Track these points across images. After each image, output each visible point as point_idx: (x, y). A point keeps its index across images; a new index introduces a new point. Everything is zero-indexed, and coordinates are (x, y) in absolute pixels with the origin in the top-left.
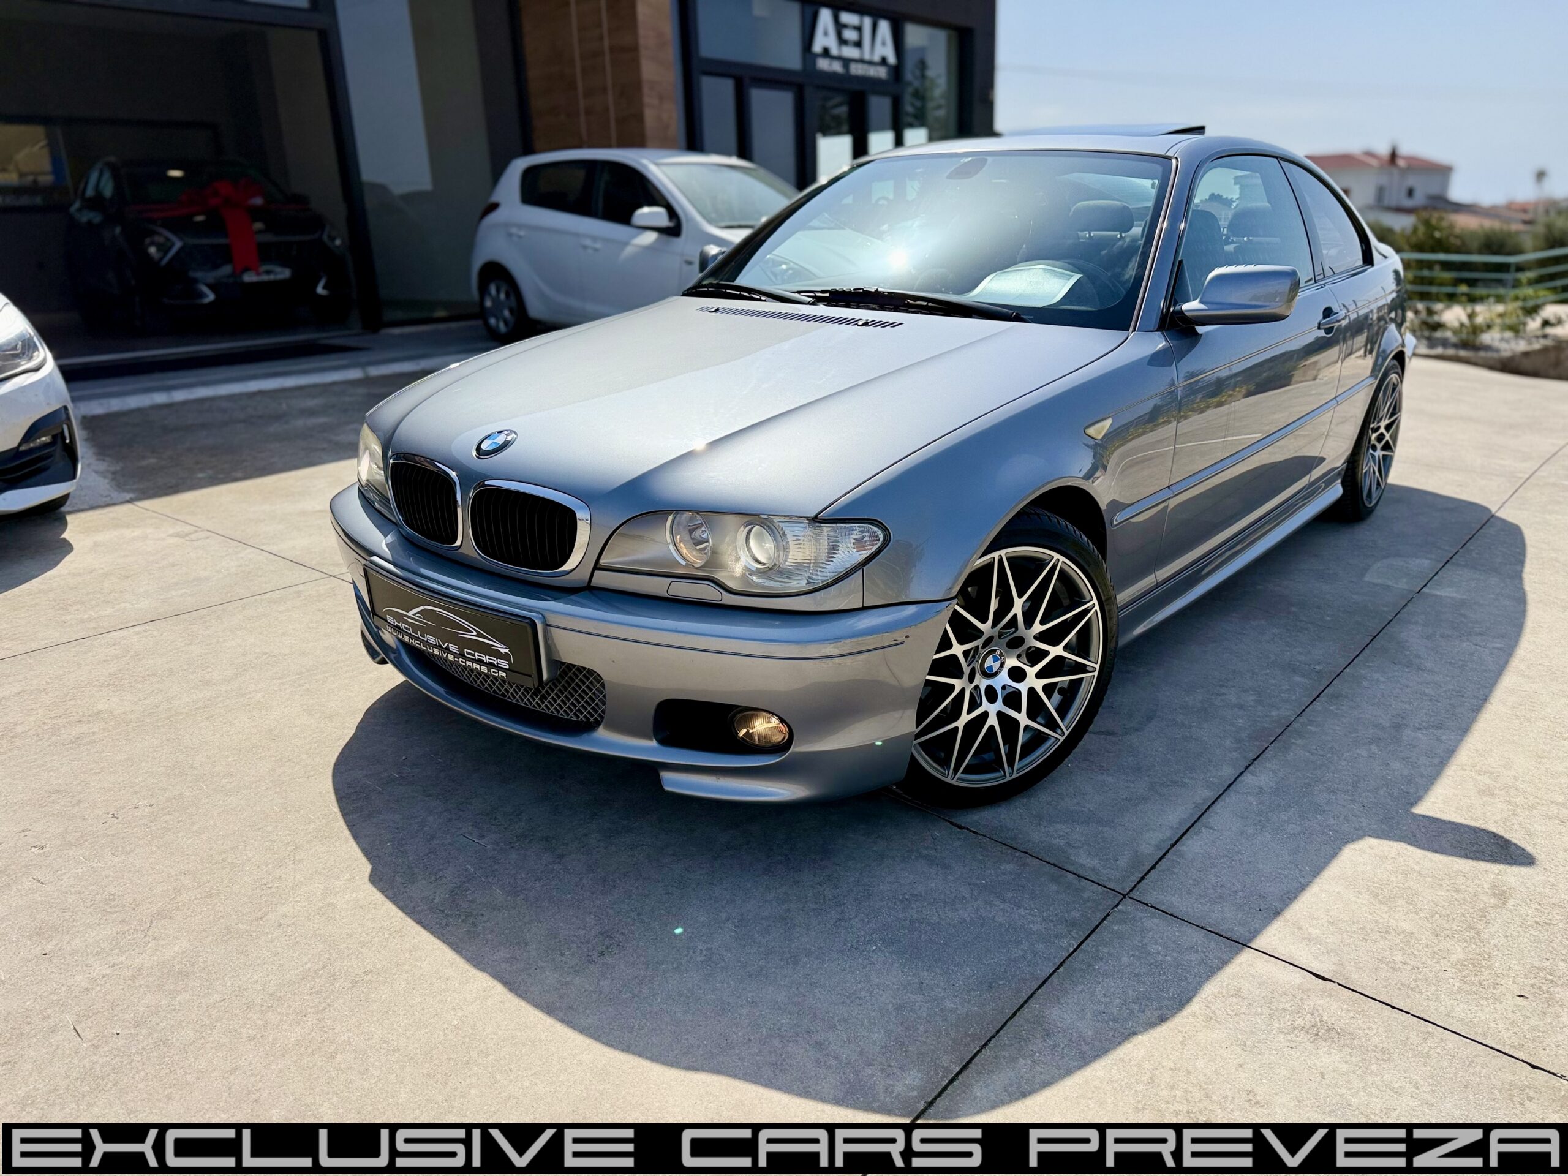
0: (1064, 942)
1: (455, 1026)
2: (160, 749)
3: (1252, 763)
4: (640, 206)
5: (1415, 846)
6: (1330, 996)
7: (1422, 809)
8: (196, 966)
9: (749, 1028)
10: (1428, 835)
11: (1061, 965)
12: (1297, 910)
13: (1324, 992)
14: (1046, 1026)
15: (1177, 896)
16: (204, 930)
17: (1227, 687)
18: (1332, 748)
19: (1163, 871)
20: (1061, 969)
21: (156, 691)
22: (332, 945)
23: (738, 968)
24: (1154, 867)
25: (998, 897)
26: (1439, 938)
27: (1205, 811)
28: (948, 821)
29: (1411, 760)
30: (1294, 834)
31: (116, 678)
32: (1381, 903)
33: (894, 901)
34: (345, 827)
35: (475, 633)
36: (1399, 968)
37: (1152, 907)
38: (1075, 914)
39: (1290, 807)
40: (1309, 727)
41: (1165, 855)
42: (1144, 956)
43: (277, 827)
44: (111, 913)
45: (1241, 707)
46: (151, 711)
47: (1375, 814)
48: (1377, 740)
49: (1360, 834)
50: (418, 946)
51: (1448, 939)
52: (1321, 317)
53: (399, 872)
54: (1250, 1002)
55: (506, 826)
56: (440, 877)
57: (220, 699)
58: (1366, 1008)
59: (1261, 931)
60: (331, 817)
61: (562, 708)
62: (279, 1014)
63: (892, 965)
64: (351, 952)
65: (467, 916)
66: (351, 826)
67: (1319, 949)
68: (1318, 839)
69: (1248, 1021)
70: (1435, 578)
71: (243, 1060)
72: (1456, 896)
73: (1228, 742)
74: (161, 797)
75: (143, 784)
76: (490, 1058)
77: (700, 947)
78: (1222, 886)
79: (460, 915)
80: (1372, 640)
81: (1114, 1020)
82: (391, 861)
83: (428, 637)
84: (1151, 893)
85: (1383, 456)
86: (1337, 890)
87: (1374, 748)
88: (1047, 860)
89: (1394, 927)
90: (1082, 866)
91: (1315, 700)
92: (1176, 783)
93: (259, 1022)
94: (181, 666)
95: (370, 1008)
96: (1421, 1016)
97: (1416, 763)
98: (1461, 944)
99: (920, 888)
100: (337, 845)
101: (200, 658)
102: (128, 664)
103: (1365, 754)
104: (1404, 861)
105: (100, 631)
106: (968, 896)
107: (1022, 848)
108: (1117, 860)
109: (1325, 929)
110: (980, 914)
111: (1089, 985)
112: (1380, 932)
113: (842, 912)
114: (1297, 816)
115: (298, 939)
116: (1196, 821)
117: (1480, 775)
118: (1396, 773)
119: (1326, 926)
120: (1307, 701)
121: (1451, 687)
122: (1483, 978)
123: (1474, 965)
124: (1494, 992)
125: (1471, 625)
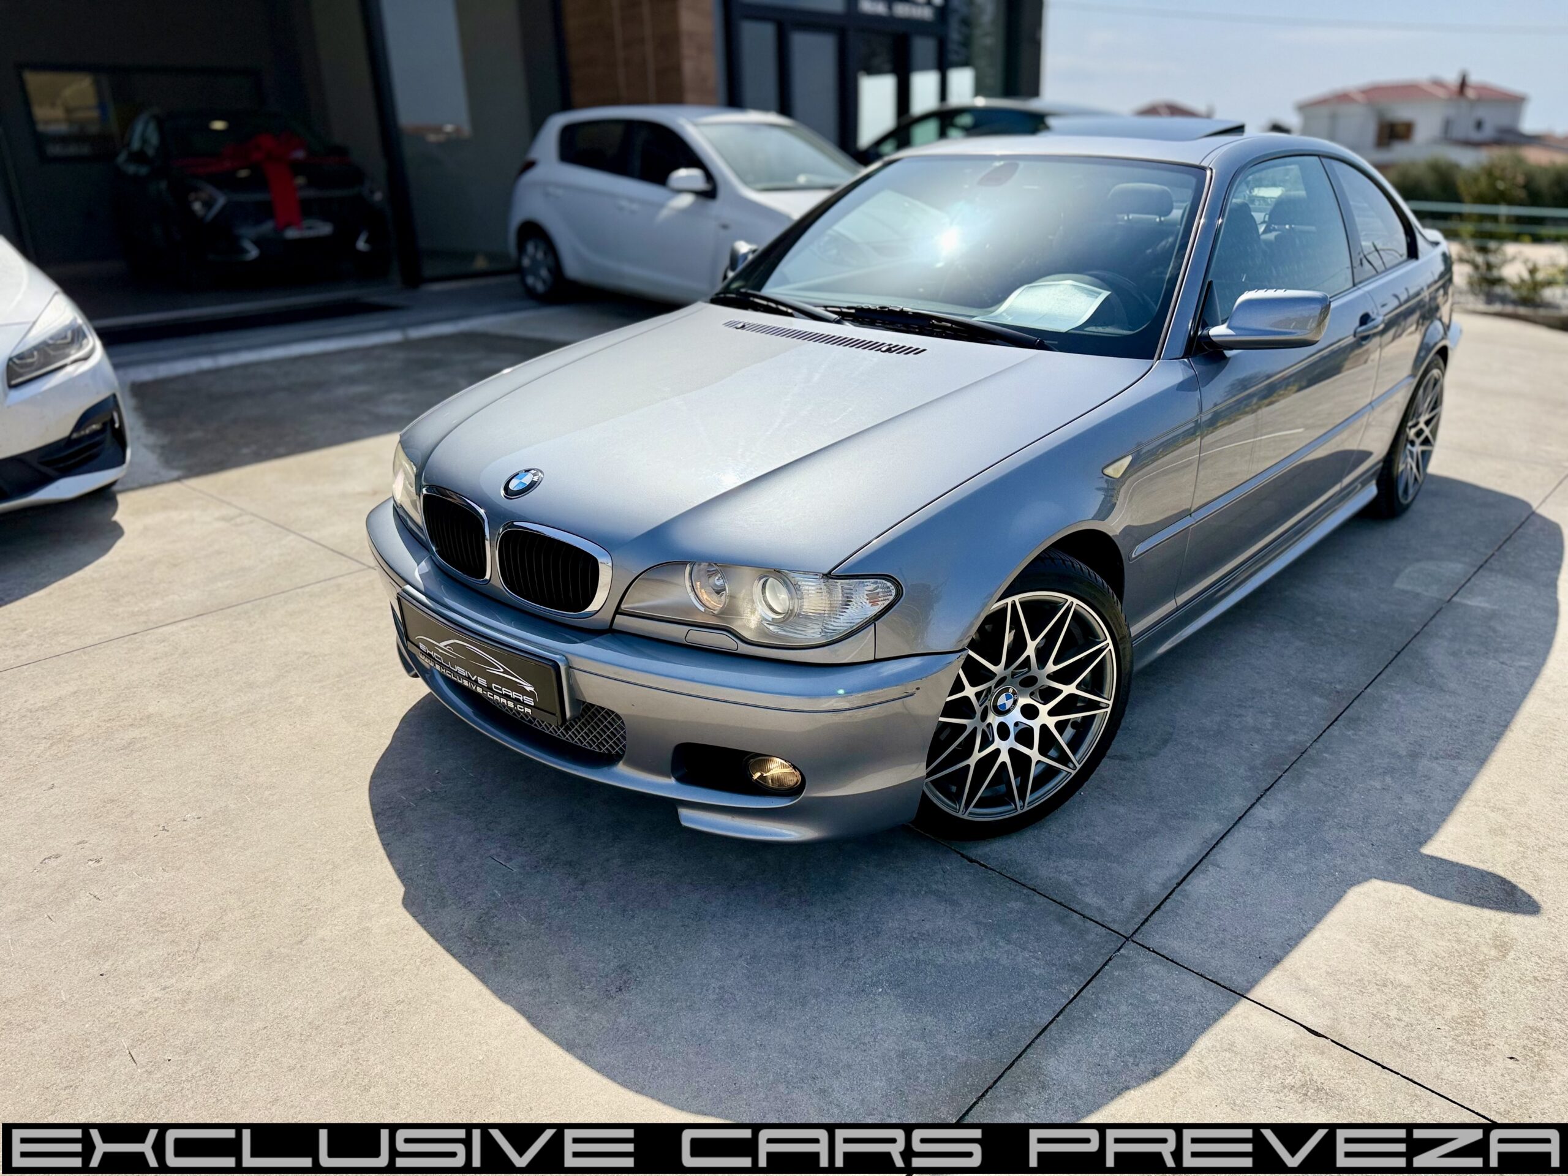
0: (1065, 988)
1: (480, 1061)
2: (206, 757)
3: (1264, 794)
4: (677, 167)
5: (1421, 890)
6: (1323, 1053)
7: (1435, 848)
8: (241, 991)
9: (757, 1072)
10: (1435, 878)
11: (1061, 1012)
12: (1296, 959)
14: (1042, 1078)
15: (1179, 940)
16: (249, 953)
17: (1245, 707)
18: (1346, 779)
19: (1167, 912)
20: (1060, 1018)
21: (204, 693)
22: (367, 972)
23: (748, 1008)
24: (1158, 907)
25: (1004, 938)
26: (1436, 992)
27: (1214, 847)
28: (958, 853)
29: (1424, 794)
30: (1300, 874)
31: (166, 678)
32: (1381, 952)
33: (902, 940)
34: (380, 845)
35: (502, 670)
36: (1394, 1025)
37: (1153, 951)
38: (1077, 958)
39: (1298, 844)
40: (1325, 755)
41: (1170, 894)
42: (1142, 1005)
43: (316, 844)
44: (163, 933)
45: (1258, 730)
46: (199, 715)
47: (1383, 854)
48: (1390, 771)
49: (1366, 875)
50: (447, 976)
51: (1445, 994)
52: (1357, 323)
53: (430, 896)
54: (1243, 1057)
55: (532, 848)
56: (469, 902)
57: (263, 703)
58: (1356, 1067)
59: (1259, 980)
60: (366, 834)
61: (585, 740)
62: (317, 1043)
63: (896, 1009)
64: (384, 979)
65: (493, 945)
66: (386, 845)
67: (1315, 1002)
68: (1324, 881)
69: (1239, 1078)
70: (1467, 585)
72: (1456, 947)
73: (1242, 770)
74: (208, 810)
75: (192, 794)
77: (713, 985)
78: (1224, 930)
79: (486, 944)
80: (1396, 656)
81: (1108, 1073)
82: (424, 884)
83: (457, 668)
84: (1154, 938)
85: (1422, 451)
86: (1338, 937)
87: (1388, 780)
88: (1054, 897)
89: (1392, 979)
90: (1088, 905)
91: (1332, 723)
92: (1186, 814)
93: (299, 1052)
94: (226, 666)
95: (401, 1040)
96: (1410, 1077)
97: (1429, 797)
98: (1456, 999)
99: (928, 926)
100: (373, 865)
101: (244, 657)
102: (177, 662)
103: (1378, 785)
104: (1408, 906)
105: (151, 625)
106: (974, 936)
107: (1030, 884)
108: (1123, 900)
109: (1323, 980)
110: (985, 956)
111: (1086, 1035)
112: (1377, 985)
113: (851, 951)
114: (1305, 853)
115: (335, 965)
116: (1204, 857)
117: (1493, 812)
118: (1408, 808)
119: (1324, 976)
120: (1324, 724)
121: (1472, 711)
122: (1476, 1037)
123: (1467, 1023)
124: (1486, 1053)
125: (1500, 640)
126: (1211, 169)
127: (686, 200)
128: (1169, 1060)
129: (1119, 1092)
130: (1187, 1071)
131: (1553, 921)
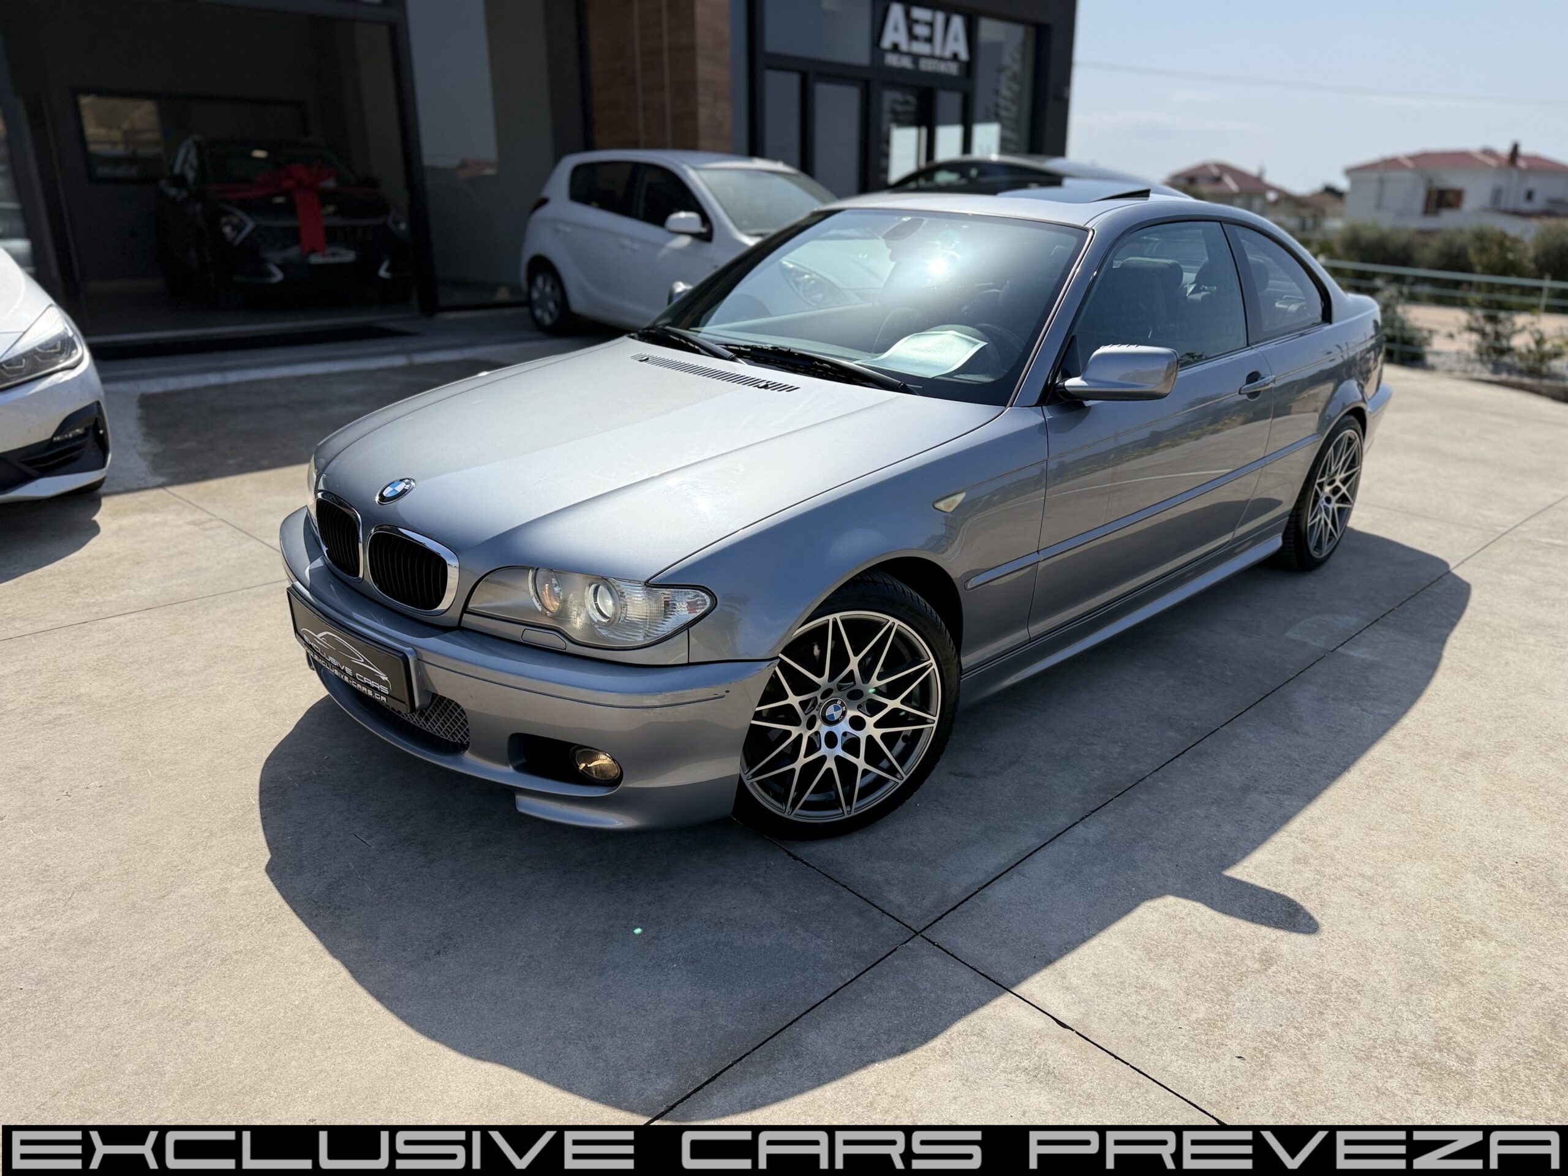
0: (845, 973)
1: (295, 1005)
2: (121, 734)
3: (1089, 814)
4: (672, 212)
6: (1063, 1042)
7: (1238, 872)
8: (100, 935)
9: (541, 1028)
10: (1224, 898)
11: (835, 993)
12: (1069, 963)
13: (1059, 1038)
14: (798, 1048)
15: (964, 937)
16: (114, 904)
17: (1099, 737)
18: (1172, 806)
19: (962, 912)
20: (832, 997)
21: (133, 678)
22: (215, 925)
23: (550, 975)
24: (955, 908)
25: (803, 926)
26: (1189, 997)
27: (1025, 858)
28: (786, 851)
29: (1244, 823)
30: (1098, 887)
31: (103, 663)
32: (1150, 959)
33: (709, 924)
35: (363, 661)
36: (1139, 1022)
37: (938, 946)
38: (865, 947)
39: (1106, 860)
40: (1160, 784)
41: (970, 897)
42: (911, 991)
43: (200, 814)
44: (43, 882)
45: (1103, 758)
46: (124, 697)
47: (1184, 874)
48: (1218, 801)
49: (1163, 892)
50: (286, 933)
51: (1197, 999)
52: (1245, 382)
53: (291, 864)
54: (989, 1042)
55: (393, 829)
56: (324, 872)
57: (186, 689)
58: (1091, 1056)
59: (1028, 977)
60: (248, 808)
61: (442, 730)
62: (155, 982)
63: (684, 983)
64: (229, 932)
66: (264, 818)
67: (1073, 998)
68: (1119, 894)
69: (980, 1058)
70: (1357, 637)
71: (115, 1020)
72: (1223, 957)
73: (1075, 792)
74: (111, 780)
75: (99, 766)
76: (317, 1035)
77: (524, 954)
78: (1009, 931)
79: (329, 908)
80: (1261, 699)
81: (861, 1047)
82: (288, 853)
83: (330, 659)
84: (940, 935)
85: (1339, 509)
86: (1115, 944)
87: (1214, 808)
88: (861, 894)
89: (1152, 983)
90: (890, 902)
91: (1177, 757)
92: (1009, 828)
93: (137, 989)
94: (160, 655)
95: (230, 984)
96: (1138, 1068)
97: (1247, 826)
98: (1207, 1004)
99: (737, 913)
100: (246, 835)
101: (179, 648)
102: (116, 650)
103: (1202, 813)
104: (1191, 921)
105: (102, 616)
106: (776, 924)
107: (843, 881)
108: (924, 899)
109: (1086, 980)
110: (781, 940)
111: (851, 1014)
112: (1136, 987)
113: (659, 931)
114: (1109, 870)
115: (189, 918)
116: (1013, 867)
117: (1304, 842)
118: (1223, 835)
119: (1089, 977)
120: (1170, 756)
121: (1317, 752)
122: (1212, 1037)
123: (1209, 1025)
124: (1217, 1051)
125: (1369, 688)
126: (1094, 231)
127: (684, 241)
128: (919, 1040)
129: (864, 1064)
130: (933, 1049)
131: (1325, 942)
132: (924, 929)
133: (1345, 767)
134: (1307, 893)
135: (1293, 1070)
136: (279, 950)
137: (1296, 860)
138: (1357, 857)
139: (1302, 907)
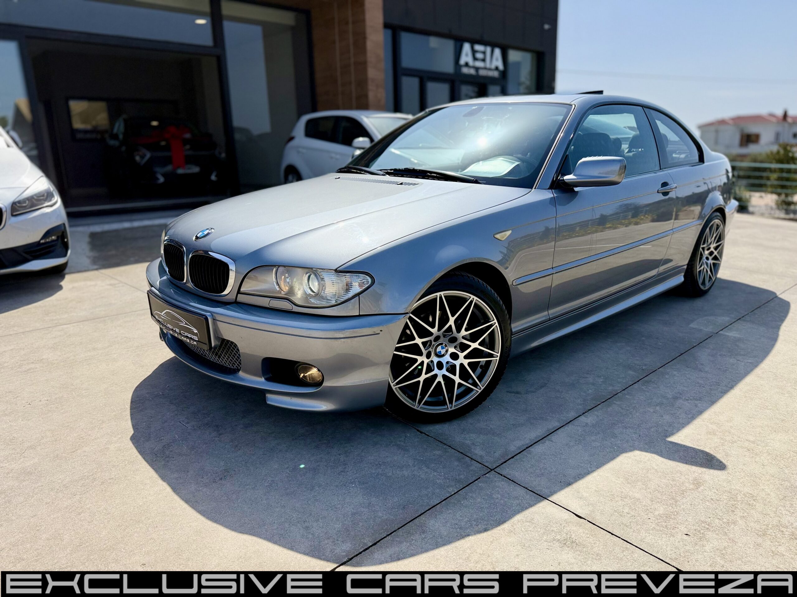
0: (451, 489)
1: (140, 505)
2: (61, 376)
3: (588, 411)
4: (358, 136)
6: (580, 526)
7: (675, 439)
8: (37, 470)
9: (277, 517)
10: (669, 452)
11: (445, 500)
12: (581, 484)
13: (577, 524)
14: (424, 528)
15: (519, 472)
16: (47, 455)
17: (590, 374)
18: (635, 407)
19: (517, 460)
20: (444, 502)
21: (71, 351)
22: (100, 465)
23: (283, 490)
24: (513, 457)
25: (426, 466)
26: (653, 502)
27: (552, 432)
28: (416, 429)
29: (676, 415)
30: (595, 447)
31: (56, 345)
32: (628, 483)
33: (373, 464)
35: (184, 323)
36: (624, 515)
37: (504, 476)
38: (462, 477)
39: (599, 434)
40: (627, 396)
41: (522, 451)
42: (489, 499)
43: (97, 413)
44: (10, 445)
45: (593, 384)
46: (65, 360)
47: (644, 440)
48: (661, 404)
49: (633, 448)
50: (138, 469)
51: (658, 504)
52: (660, 187)
53: (144, 436)
54: (536, 525)
55: (201, 419)
56: (161, 439)
57: (97, 356)
58: (598, 534)
59: (557, 492)
60: (124, 410)
63: (359, 494)
64: (107, 469)
65: (166, 458)
67: (584, 503)
68: (608, 450)
69: (531, 534)
70: (729, 326)
71: (40, 512)
72: (671, 483)
73: (579, 401)
74: (53, 397)
75: (48, 391)
76: (150, 520)
77: (269, 480)
78: (545, 469)
80: (680, 355)
81: (461, 528)
82: (143, 431)
83: (169, 325)
84: (506, 470)
85: (714, 264)
86: (607, 475)
87: (658, 408)
88: (459, 450)
89: (631, 495)
90: (476, 454)
91: (635, 383)
92: (542, 418)
94: (86, 341)
95: (105, 495)
96: (626, 540)
97: (678, 416)
98: (664, 506)
99: (389, 459)
101: (96, 338)
102: (64, 339)
103: (652, 411)
104: (650, 464)
106: (411, 465)
107: (449, 444)
108: (495, 453)
109: (591, 493)
110: (414, 473)
111: (455, 511)
112: (621, 497)
113: (345, 468)
114: (601, 438)
115: (86, 462)
116: (545, 437)
117: (712, 424)
118: (665, 421)
119: (593, 492)
120: (631, 383)
121: (714, 380)
122: (669, 524)
123: (667, 517)
124: (673, 531)
125: (739, 350)
126: (575, 105)
128: (495, 524)
129: (463, 537)
130: (504, 530)
131: (730, 474)
132: (496, 468)
133: (732, 387)
134: (717, 450)
135: (720, 541)
136: (133, 477)
137: (709, 433)
138: (744, 431)
139: (715, 457)
